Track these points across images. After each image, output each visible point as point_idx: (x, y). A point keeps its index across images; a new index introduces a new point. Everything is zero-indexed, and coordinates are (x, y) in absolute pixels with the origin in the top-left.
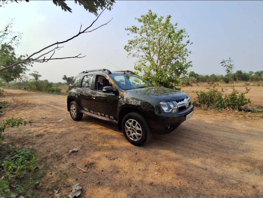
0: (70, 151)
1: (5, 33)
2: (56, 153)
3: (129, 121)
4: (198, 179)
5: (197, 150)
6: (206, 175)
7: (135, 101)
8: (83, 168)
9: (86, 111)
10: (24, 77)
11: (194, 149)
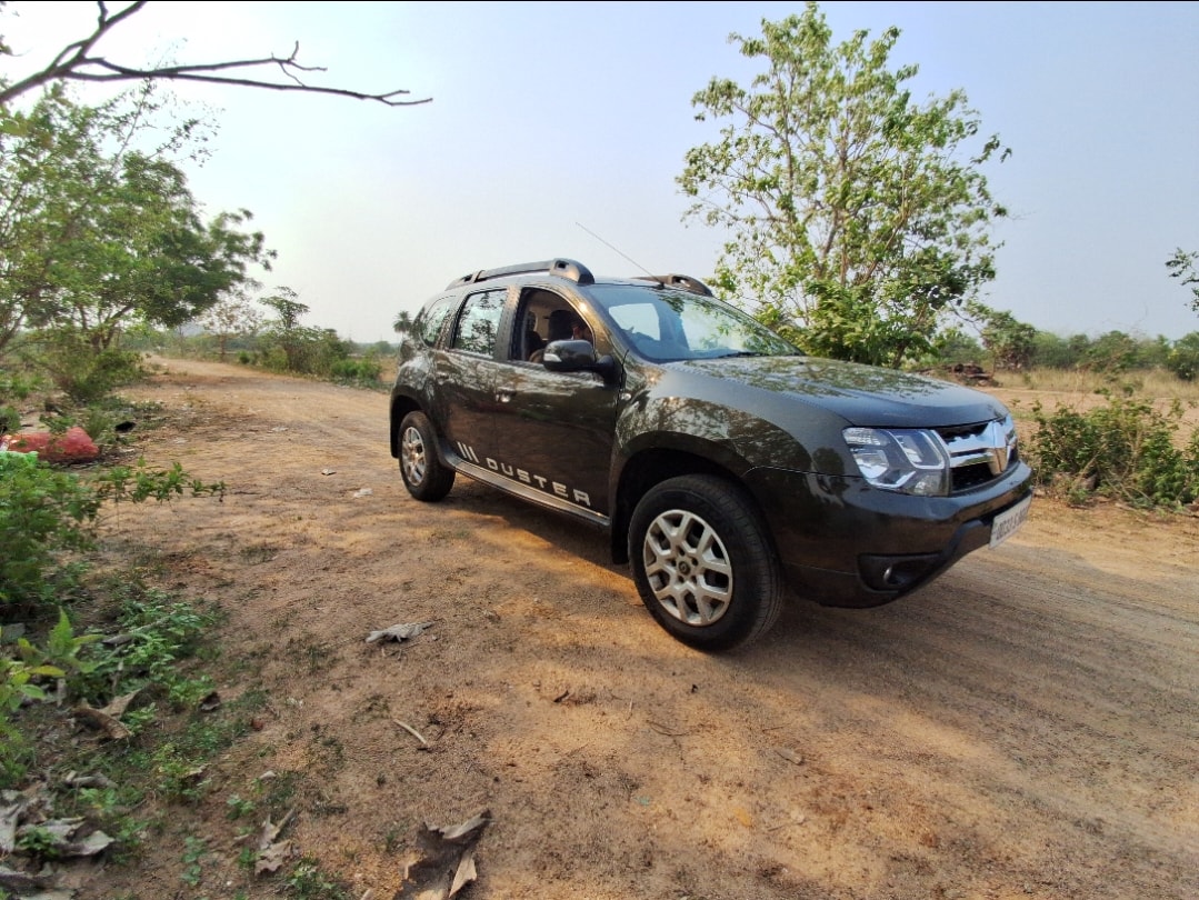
0: (375, 635)
1: (143, 104)
2: (310, 637)
3: (665, 518)
4: (1049, 884)
5: (1042, 714)
6: (1096, 862)
7: (704, 418)
8: (422, 727)
9: (467, 460)
10: (243, 312)
11: (1025, 706)
